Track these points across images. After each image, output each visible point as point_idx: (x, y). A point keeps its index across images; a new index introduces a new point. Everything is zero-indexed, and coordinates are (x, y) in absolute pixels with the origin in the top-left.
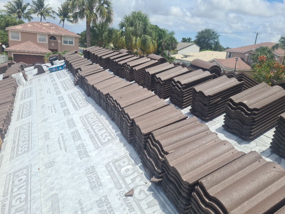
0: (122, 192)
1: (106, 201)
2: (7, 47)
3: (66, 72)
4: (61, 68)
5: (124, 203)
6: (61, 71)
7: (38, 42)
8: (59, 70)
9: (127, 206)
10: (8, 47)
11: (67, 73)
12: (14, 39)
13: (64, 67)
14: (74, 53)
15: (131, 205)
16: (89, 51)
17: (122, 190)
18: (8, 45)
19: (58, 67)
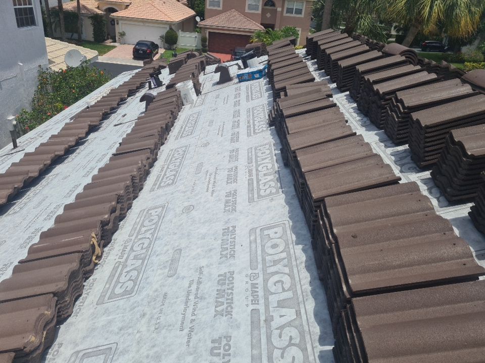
0: (254, 275)
1: (231, 279)
2: (201, 20)
3: (265, 85)
4: (257, 76)
5: (250, 289)
6: (257, 80)
7: (247, 11)
8: (254, 79)
9: (252, 295)
10: (204, 19)
11: (265, 88)
12: (214, 6)
13: (263, 73)
14: (289, 45)
15: (258, 295)
16: (317, 42)
17: (254, 271)
18: (203, 18)
19: (253, 73)
